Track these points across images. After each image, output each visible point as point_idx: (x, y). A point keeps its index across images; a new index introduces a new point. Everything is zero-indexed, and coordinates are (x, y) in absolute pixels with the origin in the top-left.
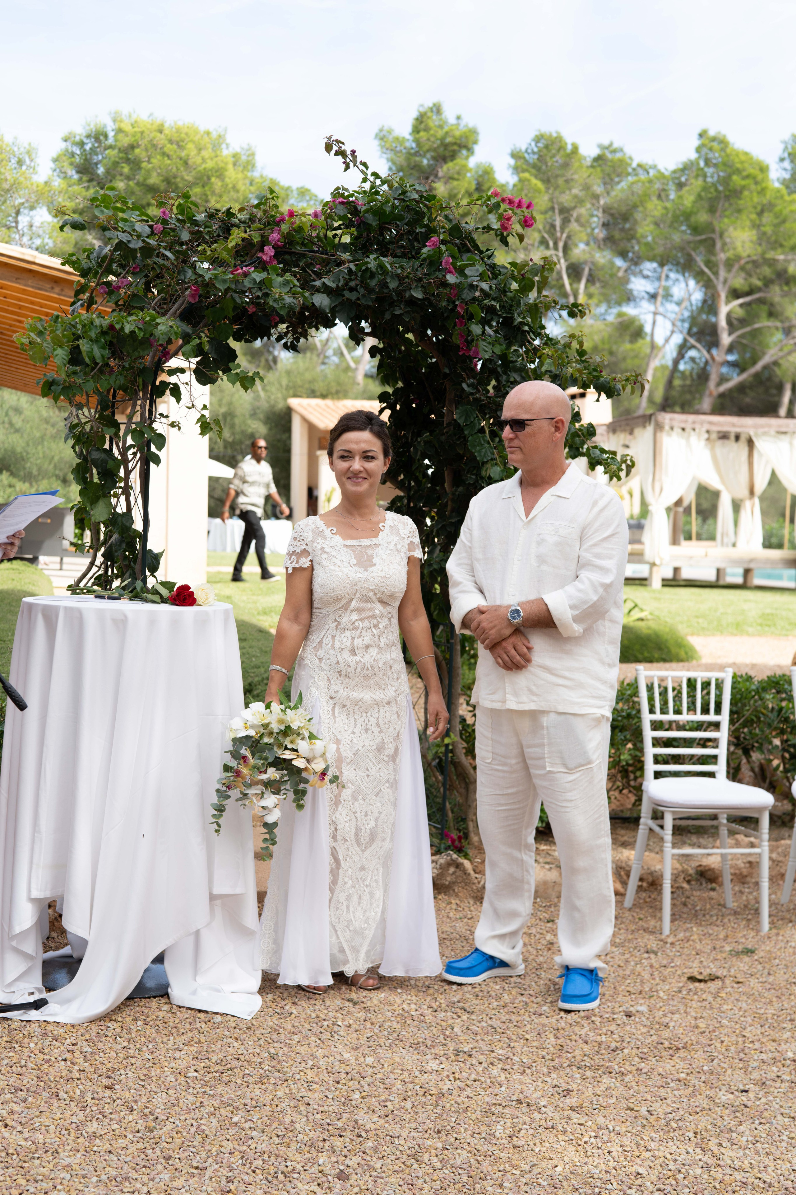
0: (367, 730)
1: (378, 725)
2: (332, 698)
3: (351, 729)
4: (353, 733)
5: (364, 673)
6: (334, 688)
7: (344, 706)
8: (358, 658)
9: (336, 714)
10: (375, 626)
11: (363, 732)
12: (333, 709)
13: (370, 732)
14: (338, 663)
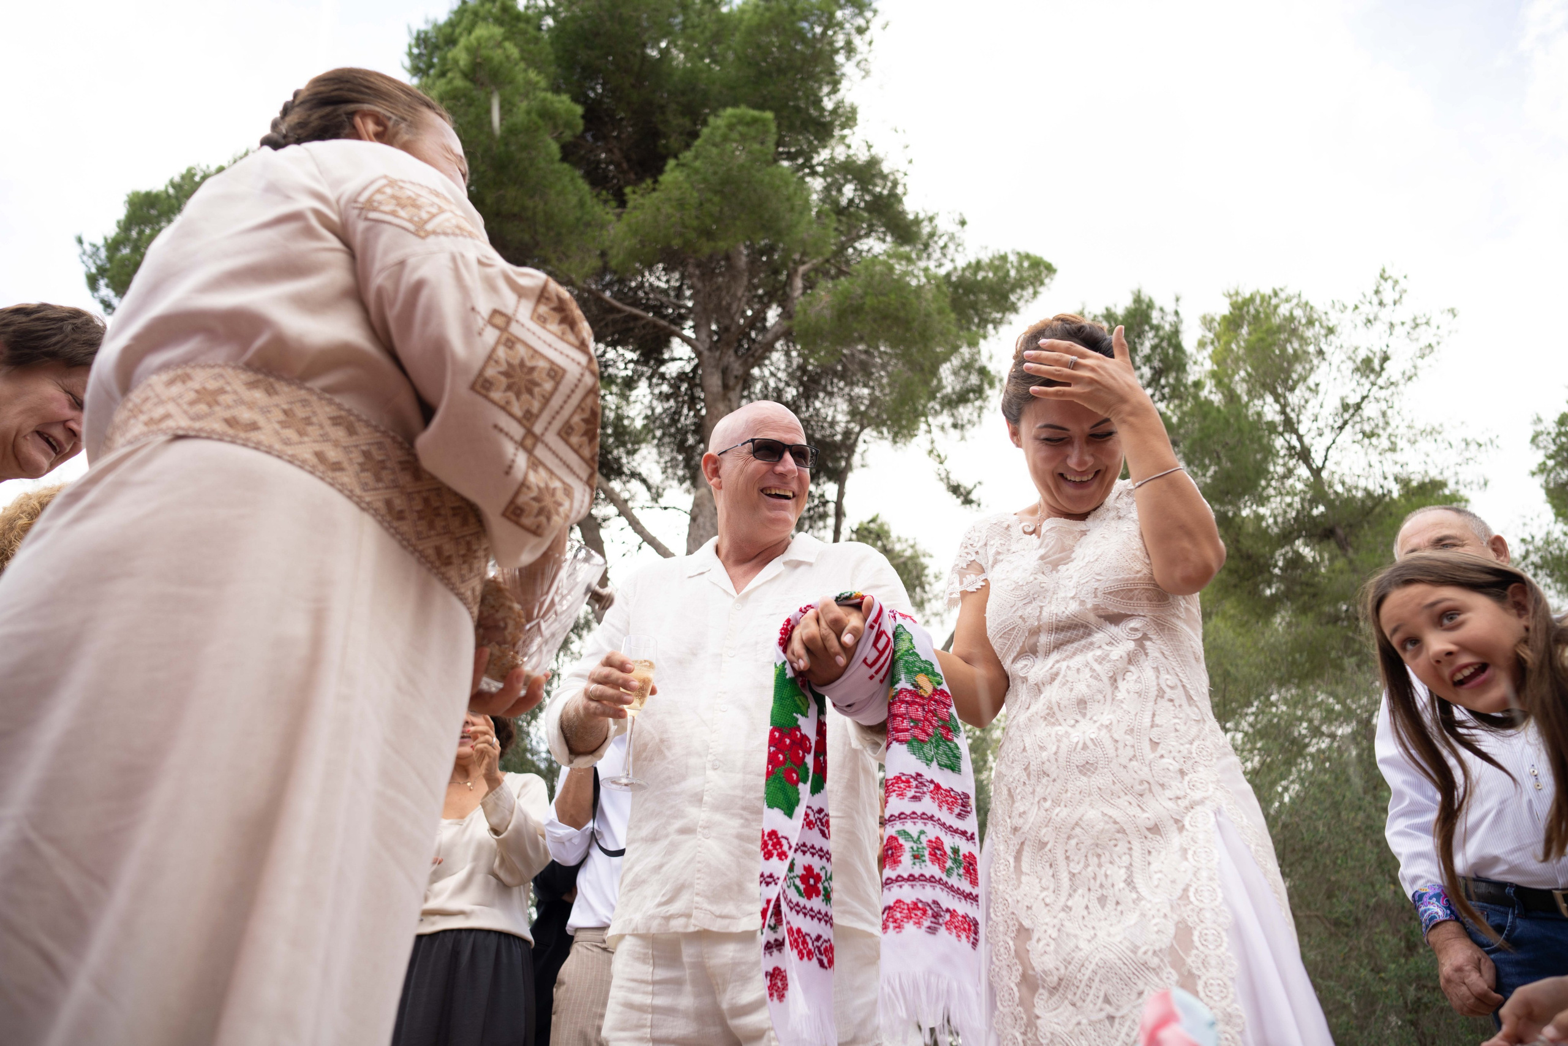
0: (1102, 900)
1: (1129, 882)
2: (1015, 830)
3: (1063, 899)
4: (1067, 909)
5: (1079, 759)
6: (1020, 806)
7: (1043, 845)
8: (1060, 730)
9: (1025, 867)
10: (1100, 660)
11: (1095, 905)
12: (1018, 858)
13: (1110, 905)
14: (1024, 750)
